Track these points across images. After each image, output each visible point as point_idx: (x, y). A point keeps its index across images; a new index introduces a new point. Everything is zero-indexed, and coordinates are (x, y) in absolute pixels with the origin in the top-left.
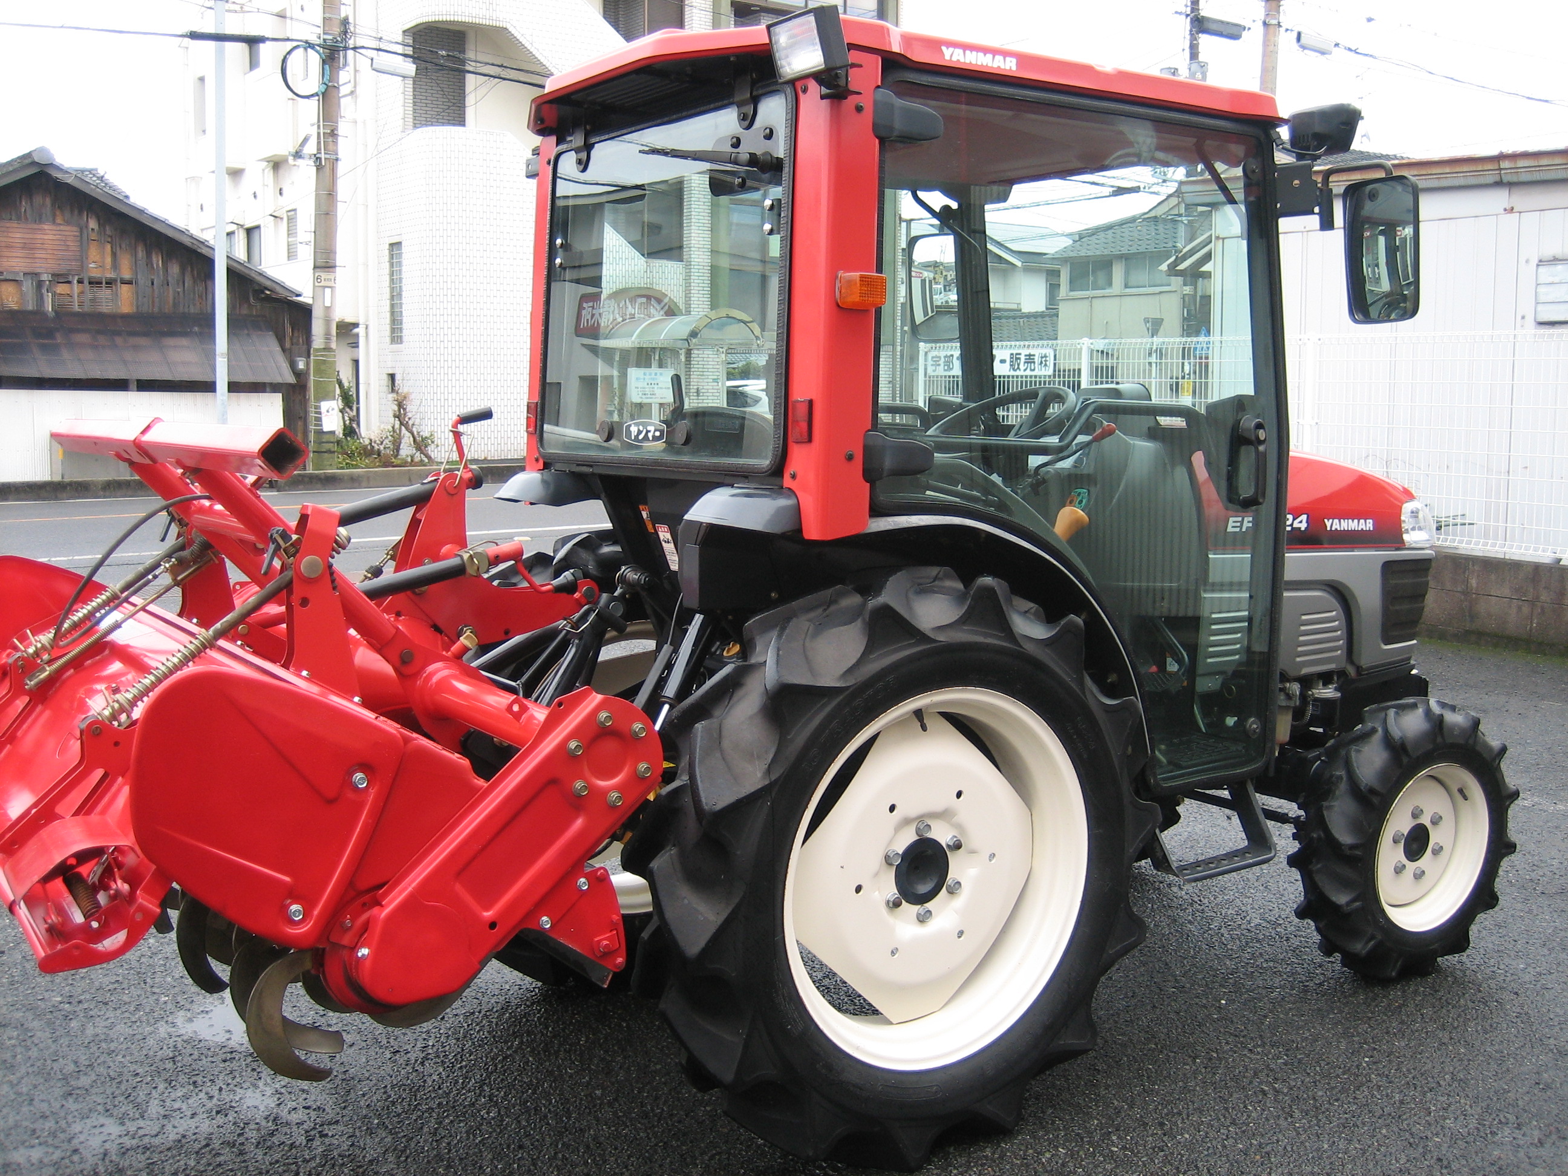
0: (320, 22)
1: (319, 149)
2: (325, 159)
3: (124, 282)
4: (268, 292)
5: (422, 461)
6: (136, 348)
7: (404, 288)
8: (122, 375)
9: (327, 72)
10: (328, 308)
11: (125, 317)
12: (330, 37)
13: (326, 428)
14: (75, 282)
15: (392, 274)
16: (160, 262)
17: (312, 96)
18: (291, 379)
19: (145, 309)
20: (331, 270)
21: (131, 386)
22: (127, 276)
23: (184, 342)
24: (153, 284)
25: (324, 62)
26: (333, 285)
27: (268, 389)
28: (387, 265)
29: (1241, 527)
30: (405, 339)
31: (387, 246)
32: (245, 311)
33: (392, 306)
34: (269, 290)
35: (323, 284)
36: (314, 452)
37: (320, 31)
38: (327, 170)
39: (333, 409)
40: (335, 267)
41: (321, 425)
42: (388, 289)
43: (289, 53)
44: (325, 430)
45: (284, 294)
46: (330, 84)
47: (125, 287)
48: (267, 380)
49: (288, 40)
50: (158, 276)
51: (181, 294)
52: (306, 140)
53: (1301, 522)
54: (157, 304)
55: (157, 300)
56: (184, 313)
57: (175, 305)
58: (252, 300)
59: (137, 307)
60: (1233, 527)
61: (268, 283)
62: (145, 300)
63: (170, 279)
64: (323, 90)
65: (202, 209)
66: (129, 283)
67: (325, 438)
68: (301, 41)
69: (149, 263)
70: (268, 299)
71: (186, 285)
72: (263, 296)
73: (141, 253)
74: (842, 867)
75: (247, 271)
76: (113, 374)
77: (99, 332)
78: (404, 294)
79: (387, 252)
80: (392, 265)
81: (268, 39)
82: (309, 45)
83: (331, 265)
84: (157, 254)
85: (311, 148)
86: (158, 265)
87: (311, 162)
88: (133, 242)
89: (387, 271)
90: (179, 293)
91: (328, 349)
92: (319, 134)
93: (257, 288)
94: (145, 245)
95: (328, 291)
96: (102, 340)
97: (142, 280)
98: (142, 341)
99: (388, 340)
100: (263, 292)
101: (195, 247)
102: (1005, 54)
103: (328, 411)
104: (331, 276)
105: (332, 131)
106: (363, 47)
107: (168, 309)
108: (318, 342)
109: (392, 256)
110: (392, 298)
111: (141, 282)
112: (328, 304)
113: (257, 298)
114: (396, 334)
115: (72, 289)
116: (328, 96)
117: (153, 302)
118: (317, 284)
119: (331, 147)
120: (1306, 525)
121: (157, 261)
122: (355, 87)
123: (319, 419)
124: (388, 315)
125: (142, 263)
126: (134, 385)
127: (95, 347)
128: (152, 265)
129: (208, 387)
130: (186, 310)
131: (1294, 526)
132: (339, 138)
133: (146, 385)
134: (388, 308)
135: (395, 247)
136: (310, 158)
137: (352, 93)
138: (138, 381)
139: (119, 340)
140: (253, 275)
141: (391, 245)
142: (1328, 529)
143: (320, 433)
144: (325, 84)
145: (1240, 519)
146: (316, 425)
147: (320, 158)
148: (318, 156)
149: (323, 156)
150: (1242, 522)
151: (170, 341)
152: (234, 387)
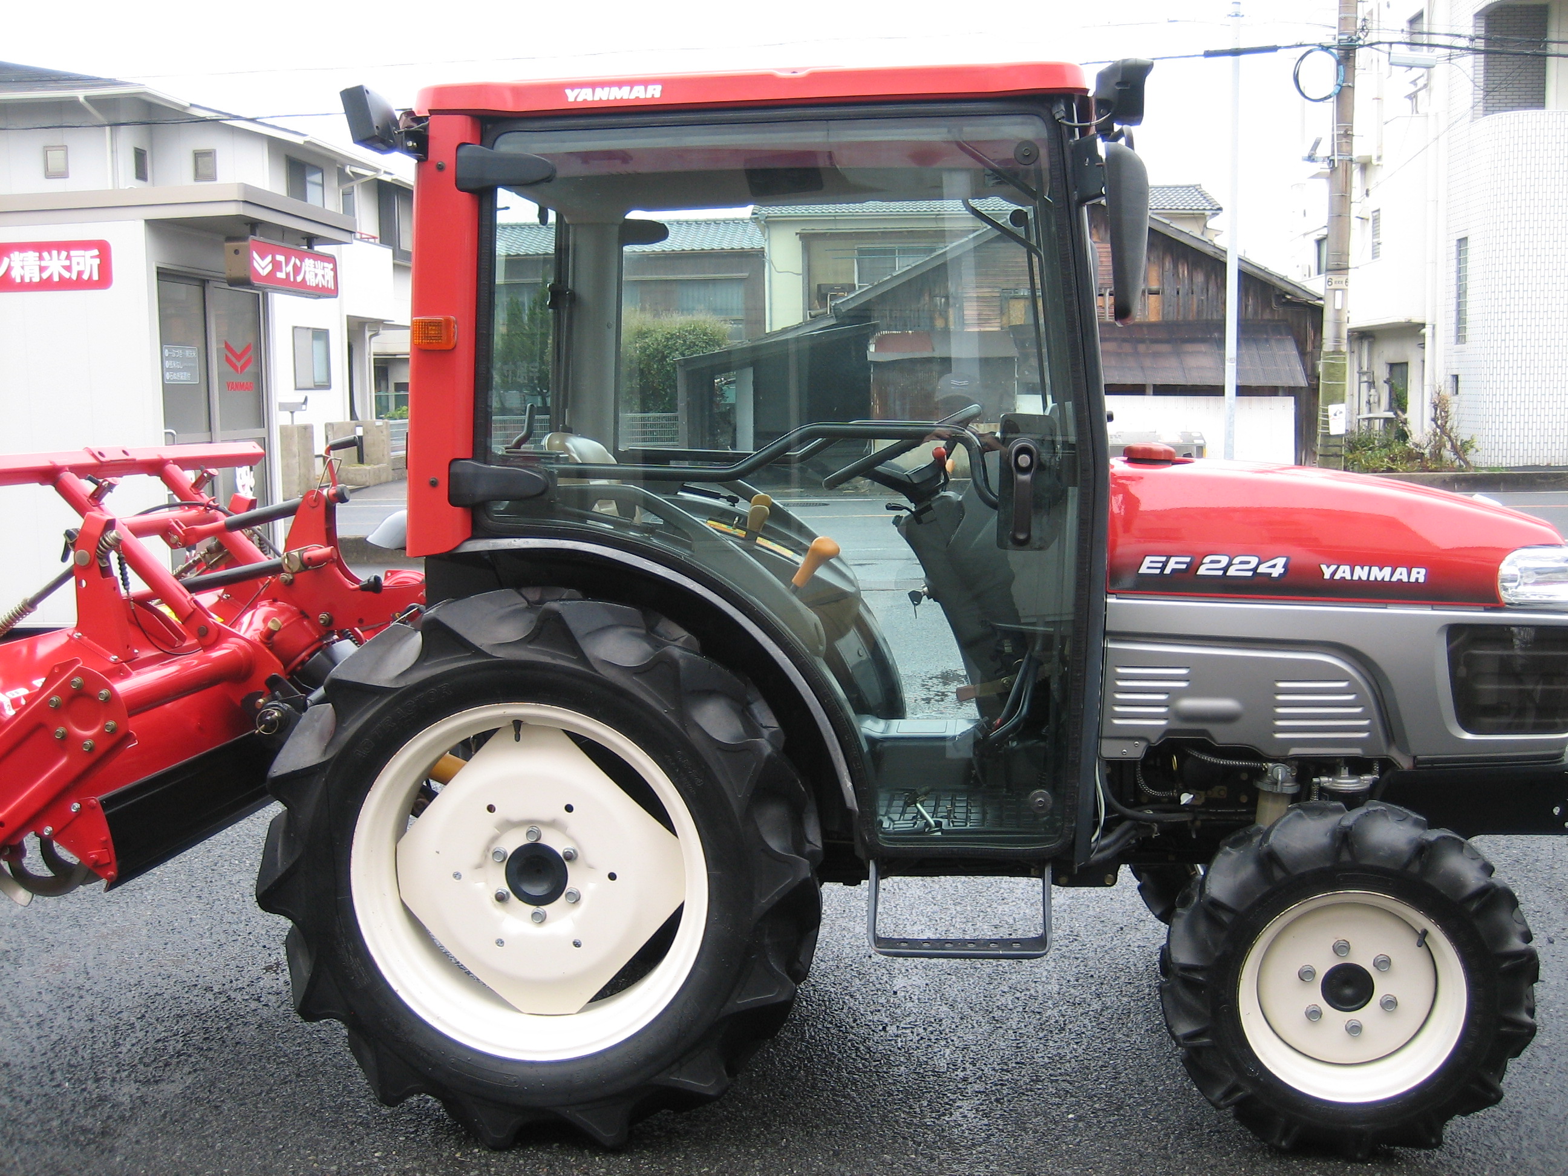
0: (1336, 24)
1: (1333, 152)
2: (1339, 160)
3: (1151, 293)
4: (1289, 297)
5: (1461, 466)
6: (1156, 355)
7: (1468, 286)
8: (1138, 380)
9: (1342, 73)
10: (1338, 311)
11: (1151, 326)
12: (1345, 37)
13: (1333, 432)
14: (1107, 294)
15: (1459, 271)
16: (1186, 272)
17: (1326, 98)
18: (1303, 382)
19: (1172, 317)
20: (1345, 271)
21: (1147, 391)
22: (1155, 287)
23: (1203, 347)
24: (1178, 293)
25: (1339, 63)
26: (1346, 287)
27: (1280, 393)
28: (1455, 262)
29: (1163, 568)
30: (1467, 339)
31: (1455, 243)
32: (1267, 316)
33: (1459, 304)
34: (1289, 294)
35: (1334, 286)
36: (1321, 455)
37: (1336, 32)
38: (1341, 173)
39: (1341, 412)
40: (1348, 268)
41: (1328, 429)
42: (1455, 287)
43: (1302, 58)
44: (1332, 433)
45: (1305, 297)
46: (1344, 85)
47: (1153, 297)
48: (1278, 383)
49: (1301, 45)
50: (1184, 285)
51: (1205, 303)
52: (1317, 144)
53: (1274, 566)
54: (1181, 312)
55: (1181, 309)
56: (1207, 320)
57: (1199, 312)
58: (1274, 305)
59: (1163, 317)
60: (1149, 568)
61: (1289, 288)
62: (1171, 308)
63: (1195, 288)
64: (1337, 91)
65: (1305, 214)
66: (1157, 293)
67: (1332, 442)
68: (1314, 45)
69: (1176, 273)
70: (1289, 303)
71: (1210, 292)
72: (1284, 300)
73: (1168, 264)
74: (438, 852)
75: (1267, 277)
76: (1129, 380)
77: (1124, 340)
78: (1468, 293)
79: (1454, 249)
80: (1459, 262)
81: (1280, 47)
82: (1326, 48)
83: (1342, 267)
84: (1183, 265)
85: (1324, 150)
86: (1183, 275)
87: (1325, 165)
88: (1161, 254)
89: (1454, 268)
90: (1202, 300)
91: (1337, 352)
92: (1333, 136)
93: (1278, 293)
94: (1172, 256)
95: (1339, 294)
96: (1127, 348)
97: (1168, 290)
98: (1164, 348)
99: (1453, 339)
100: (1284, 297)
101: (1217, 256)
102: (646, 82)
103: (1335, 415)
104: (1343, 278)
105: (1346, 131)
106: (1379, 43)
107: (1191, 317)
108: (1328, 345)
109: (1459, 253)
110: (1459, 296)
111: (1167, 292)
112: (1338, 306)
113: (1279, 303)
114: (1460, 336)
115: (1104, 302)
116: (1343, 95)
117: (1178, 311)
118: (1328, 287)
119: (1345, 148)
120: (1282, 571)
121: (1184, 271)
122: (1428, 79)
123: (1327, 423)
124: (1454, 314)
125: (1169, 273)
126: (1150, 390)
127: (1118, 354)
128: (1178, 275)
129: (1217, 391)
130: (1209, 318)
131: (1259, 571)
132: (1354, 138)
133: (1163, 390)
134: (1454, 307)
135: (1462, 241)
136: (1324, 161)
137: (1425, 86)
138: (1154, 386)
139: (1142, 348)
140: (1274, 280)
141: (1460, 241)
142: (1327, 576)
143: (1327, 436)
144: (1339, 85)
145: (1164, 559)
146: (1323, 428)
147: (1333, 160)
148: (1331, 158)
149: (1336, 158)
150: (1167, 562)
151: (1189, 347)
152: (1243, 391)
